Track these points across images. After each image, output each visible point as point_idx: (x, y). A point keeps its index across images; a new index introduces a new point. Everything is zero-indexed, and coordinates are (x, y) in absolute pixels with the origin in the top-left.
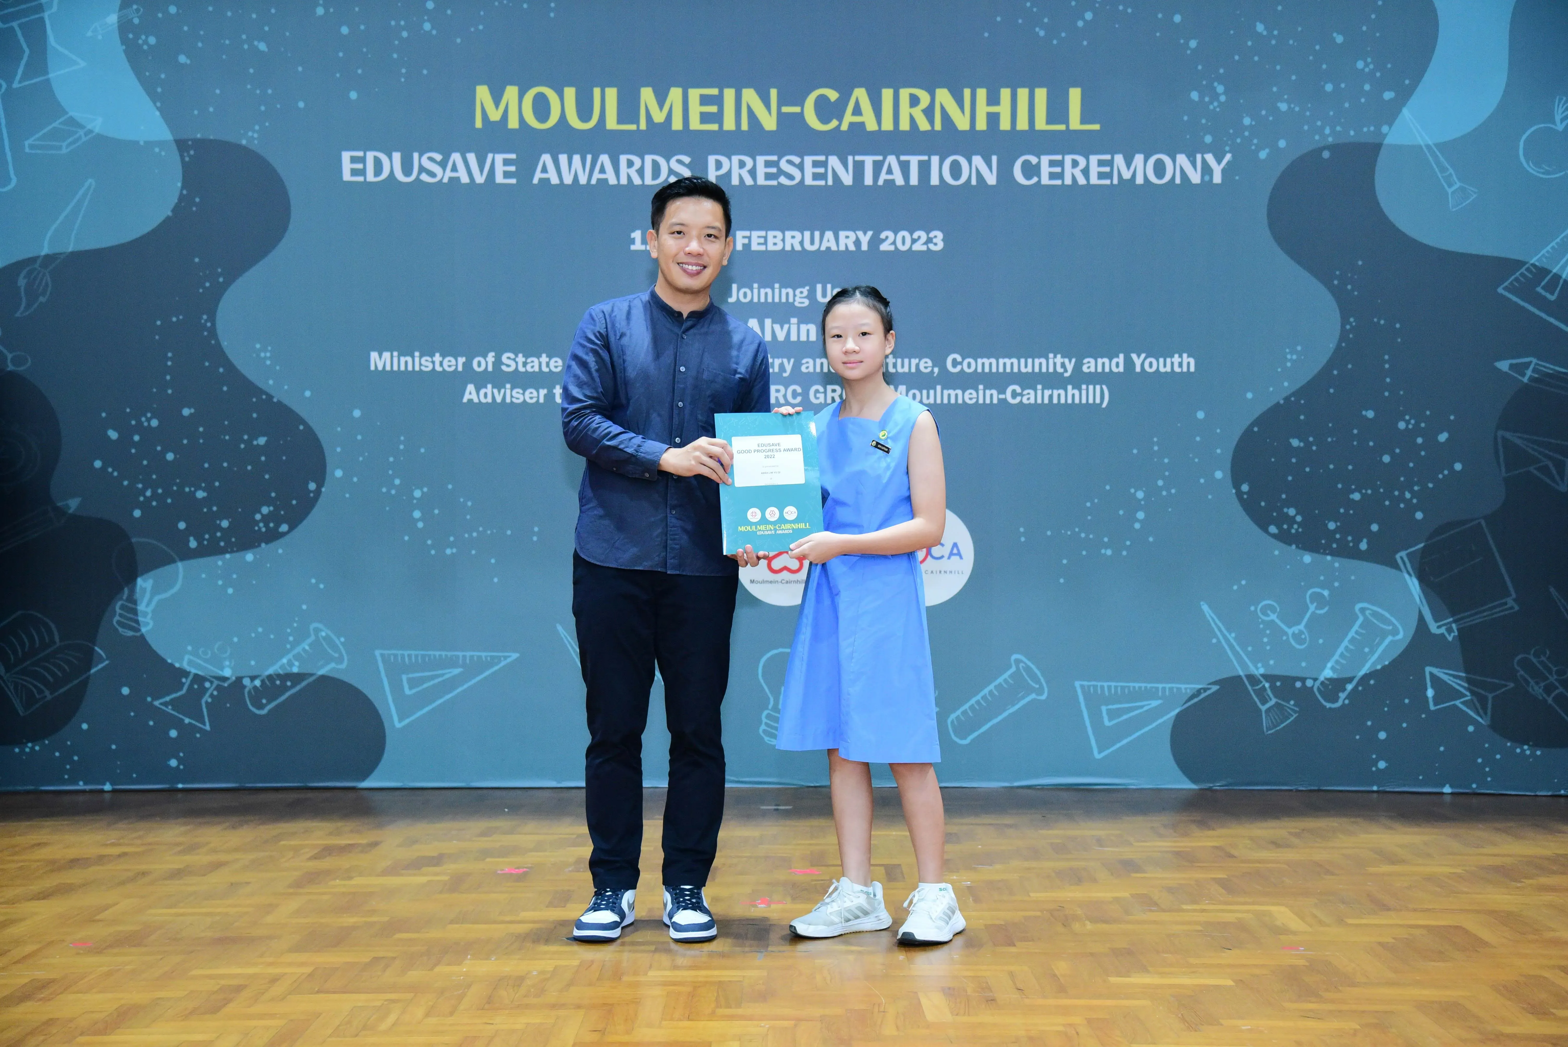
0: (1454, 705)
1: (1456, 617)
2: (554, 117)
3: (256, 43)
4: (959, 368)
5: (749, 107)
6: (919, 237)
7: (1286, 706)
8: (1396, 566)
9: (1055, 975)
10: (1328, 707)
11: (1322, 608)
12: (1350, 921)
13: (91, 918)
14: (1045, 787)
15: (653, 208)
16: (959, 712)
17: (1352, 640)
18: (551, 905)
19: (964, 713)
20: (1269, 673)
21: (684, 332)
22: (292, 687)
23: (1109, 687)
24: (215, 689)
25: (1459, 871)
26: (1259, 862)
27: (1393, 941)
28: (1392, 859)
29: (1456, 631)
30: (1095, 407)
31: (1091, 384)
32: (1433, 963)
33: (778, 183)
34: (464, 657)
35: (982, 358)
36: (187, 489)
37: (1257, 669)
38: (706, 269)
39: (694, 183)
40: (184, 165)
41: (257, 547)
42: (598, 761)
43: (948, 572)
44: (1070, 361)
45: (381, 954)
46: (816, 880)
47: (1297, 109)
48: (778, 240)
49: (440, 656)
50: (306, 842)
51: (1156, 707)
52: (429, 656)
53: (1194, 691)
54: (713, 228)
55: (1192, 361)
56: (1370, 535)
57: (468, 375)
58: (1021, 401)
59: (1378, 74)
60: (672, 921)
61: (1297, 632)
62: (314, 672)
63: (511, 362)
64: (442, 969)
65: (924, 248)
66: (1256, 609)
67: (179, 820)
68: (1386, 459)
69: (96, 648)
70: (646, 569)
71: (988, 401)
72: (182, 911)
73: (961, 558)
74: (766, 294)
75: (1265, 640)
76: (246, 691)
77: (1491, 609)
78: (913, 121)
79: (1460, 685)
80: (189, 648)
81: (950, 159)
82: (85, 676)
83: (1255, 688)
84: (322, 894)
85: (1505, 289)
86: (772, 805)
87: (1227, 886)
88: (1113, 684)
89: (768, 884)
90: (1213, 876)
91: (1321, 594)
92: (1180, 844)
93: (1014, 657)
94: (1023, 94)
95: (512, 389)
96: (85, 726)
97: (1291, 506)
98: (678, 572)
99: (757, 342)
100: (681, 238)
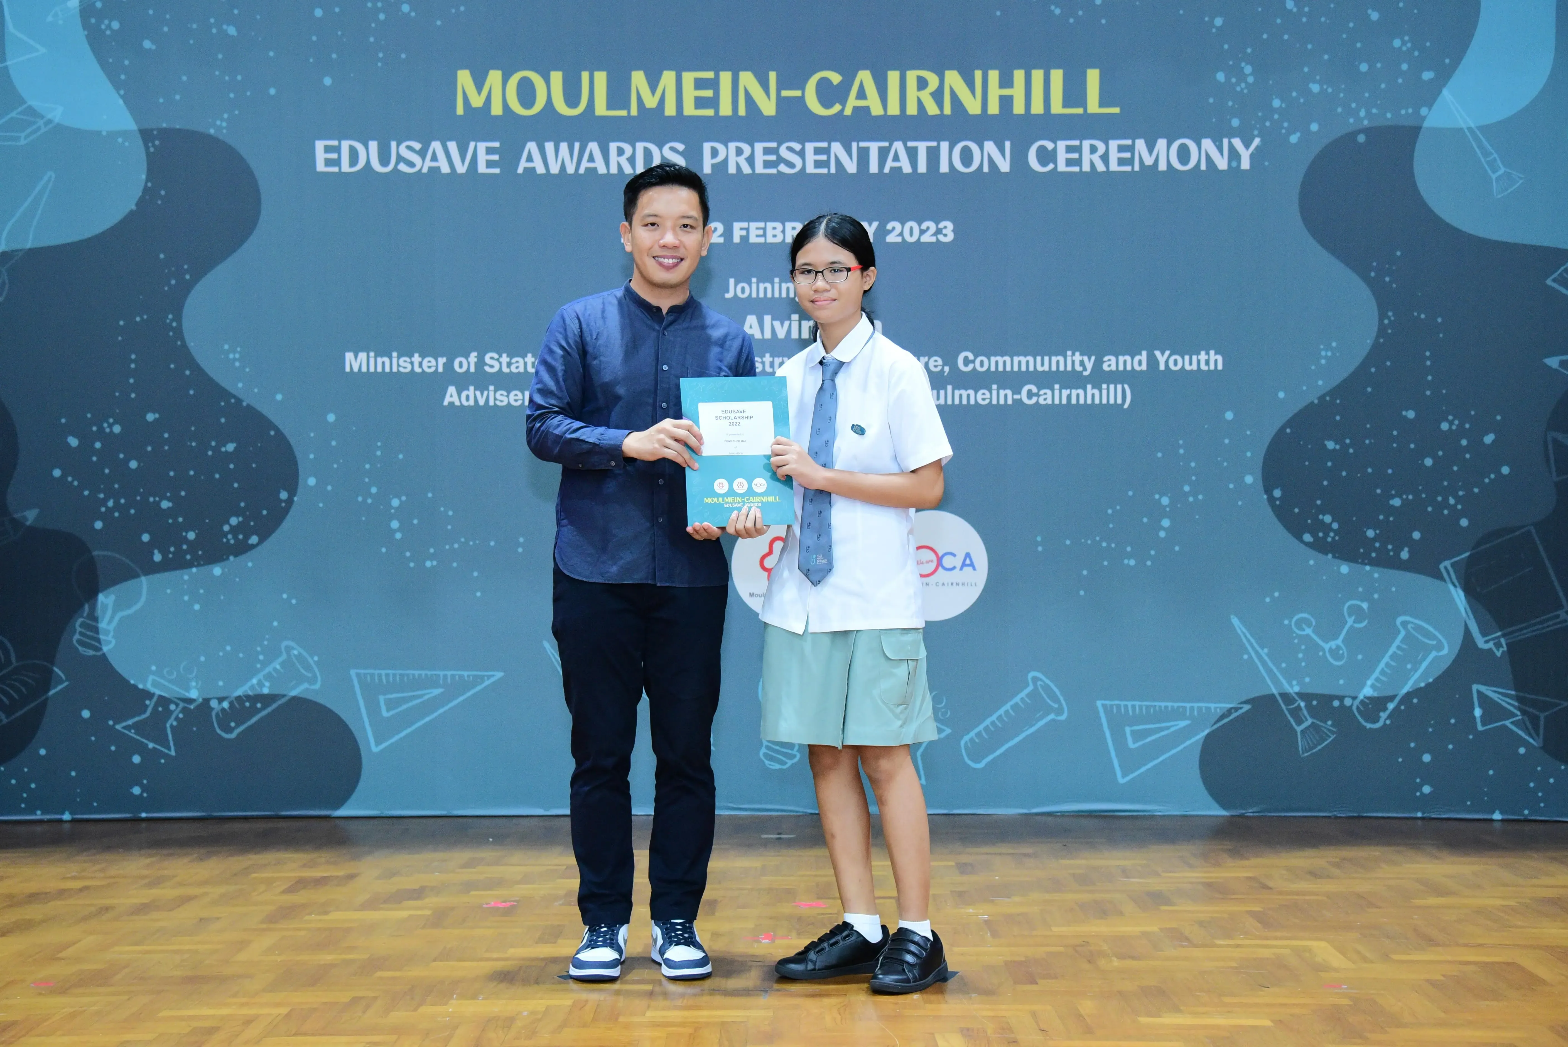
0: (1505, 726)
1: (1505, 631)
2: (540, 102)
3: (225, 27)
4: (971, 367)
5: (746, 91)
6: (928, 228)
7: (1322, 726)
8: (1439, 576)
9: (1081, 1016)
10: (1368, 727)
11: (1360, 622)
12: (1396, 957)
13: (53, 956)
14: (1066, 814)
15: (625, 197)
16: (972, 734)
17: (1394, 657)
18: (541, 940)
19: (979, 734)
20: (1305, 691)
21: (665, 329)
22: (263, 708)
23: (1133, 707)
24: (180, 712)
25: (1512, 903)
26: (1297, 893)
27: (1442, 978)
28: (1439, 891)
29: (1505, 646)
30: (1117, 408)
31: (1112, 383)
32: (1488, 1003)
33: (778, 171)
34: (445, 676)
35: (995, 355)
36: (151, 499)
37: (1292, 686)
38: (683, 261)
39: (667, 172)
40: (149, 155)
41: (224, 560)
42: (587, 789)
43: (960, 584)
44: (1089, 359)
45: (361, 994)
46: (823, 914)
47: (1330, 90)
48: (778, 232)
49: (420, 675)
50: (279, 875)
51: (1185, 727)
52: (408, 675)
53: (1225, 710)
54: (688, 217)
55: (1220, 358)
56: (1411, 544)
57: (449, 377)
58: (1038, 401)
59: (1416, 53)
60: (664, 958)
61: (1334, 647)
62: (285, 693)
63: (495, 362)
64: (427, 1010)
65: (933, 239)
66: (1290, 622)
67: (142, 852)
68: (1428, 462)
69: (56, 669)
70: (636, 582)
71: (1002, 402)
72: (149, 948)
73: (974, 569)
74: (765, 289)
75: (1300, 655)
76: (214, 714)
77: (1541, 623)
78: (920, 104)
79: (1509, 704)
80: (154, 668)
81: (961, 145)
82: (44, 698)
83: (1290, 707)
84: (300, 929)
85: (1554, 280)
86: (774, 834)
87: (1264, 920)
88: (1137, 703)
89: (771, 918)
90: (1249, 909)
91: (1360, 608)
92: (1211, 875)
93: (1032, 674)
94: (1038, 75)
95: (495, 391)
96: (43, 752)
97: (1328, 513)
98: (668, 584)
99: (741, 336)
100: (655, 230)
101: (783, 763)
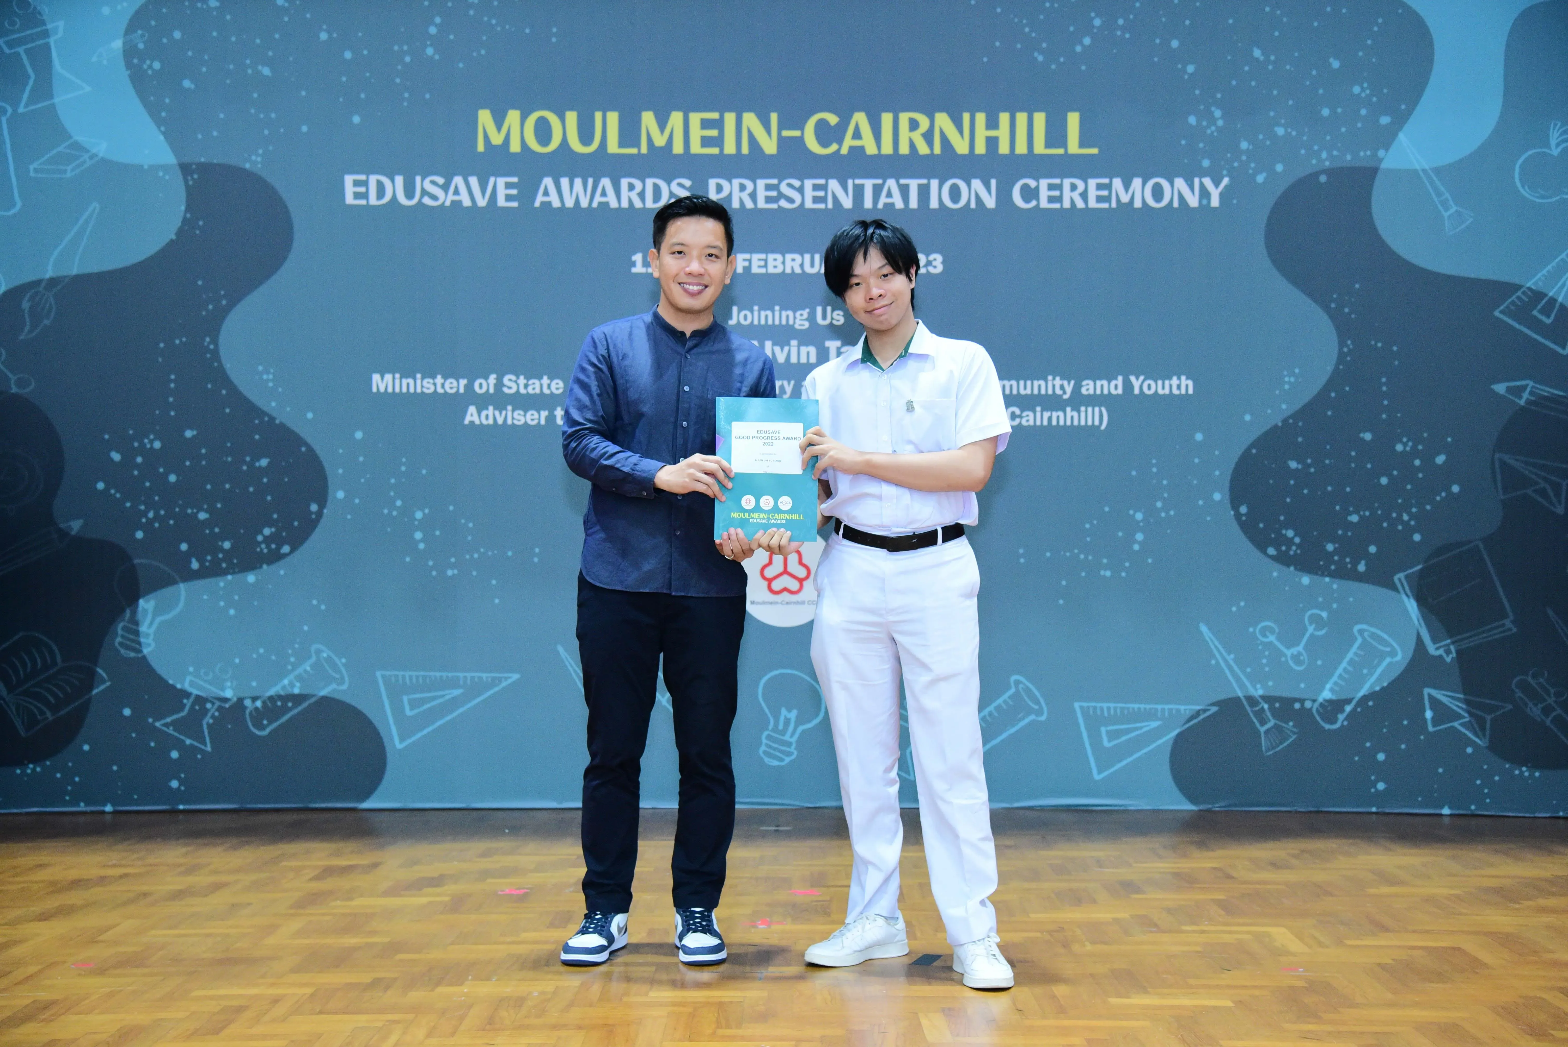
0: (1453, 726)
1: (1454, 639)
2: (556, 141)
3: (260, 68)
5: (749, 131)
7: (1284, 727)
8: (1394, 588)
9: (1054, 997)
10: (1327, 728)
11: (1321, 629)
14: (1046, 808)
15: (654, 226)
17: (1351, 662)
18: (552, 925)
20: (1267, 694)
21: (688, 352)
22: (295, 706)
23: (1109, 708)
24: (216, 710)
25: (1458, 892)
26: (1259, 883)
27: (1392, 962)
28: (1392, 881)
29: (1454, 652)
30: (1094, 429)
31: (1090, 406)
32: (1432, 985)
33: (779, 206)
34: (465, 678)
36: (189, 511)
37: (1256, 690)
38: (707, 289)
39: (695, 203)
40: (188, 188)
41: (258, 568)
42: (597, 783)
44: (1069, 384)
46: (816, 901)
47: (1294, 134)
48: (779, 263)
49: (441, 677)
50: (308, 863)
51: (1155, 729)
52: (430, 677)
53: (1194, 712)
54: (714, 247)
55: (1190, 383)
56: (1369, 557)
57: (470, 397)
58: (1020, 422)
59: (1375, 99)
60: (682, 943)
61: (1295, 653)
62: (316, 693)
63: (513, 384)
64: (443, 990)
66: (1255, 630)
68: (1384, 481)
69: (98, 669)
70: (652, 591)
72: (182, 932)
74: (766, 316)
75: (1264, 661)
76: (247, 712)
77: (1489, 630)
78: (912, 145)
79: (1458, 707)
80: (191, 669)
81: (949, 183)
82: (87, 697)
83: (1254, 709)
84: (323, 914)
85: (1501, 312)
86: (772, 826)
87: (1226, 907)
88: (1112, 705)
89: (768, 905)
90: (1213, 897)
91: (1320, 616)
92: (1179, 865)
93: (1014, 678)
94: (1022, 118)
95: (513, 411)
96: (86, 747)
97: (1290, 528)
98: (683, 594)
99: (763, 359)
100: (682, 258)
101: (782, 760)
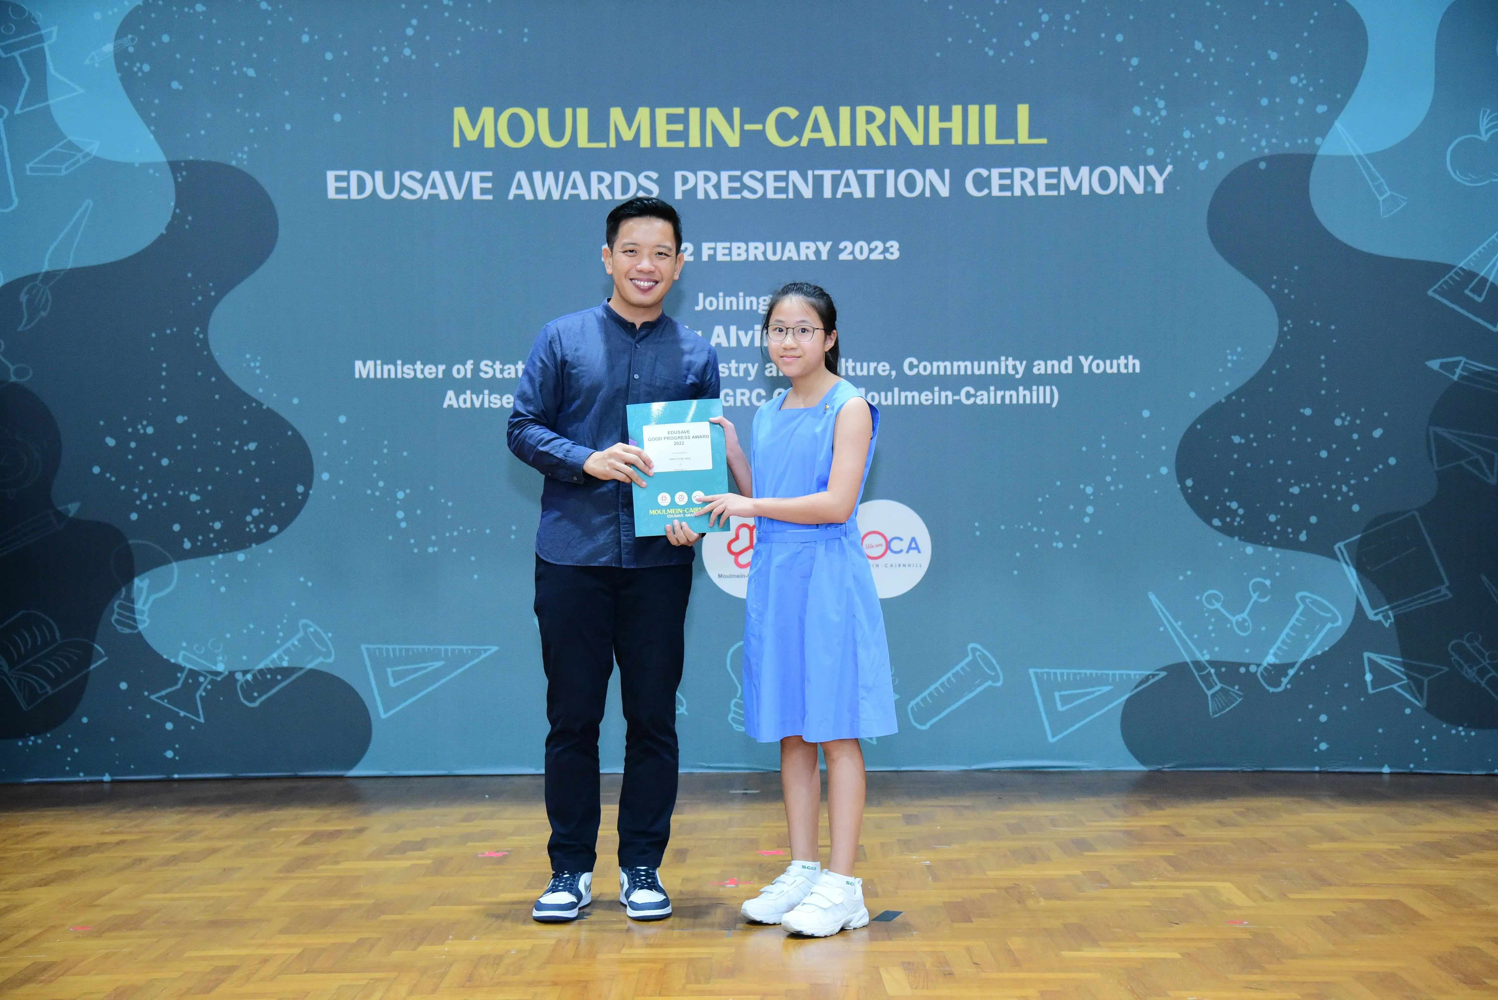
0: (1392, 688)
1: (1392, 605)
2: (528, 137)
3: (245, 69)
4: (915, 371)
5: (713, 125)
6: (876, 247)
7: (1230, 690)
8: (1334, 556)
10: (1271, 692)
11: (1265, 597)
14: (1002, 770)
16: (918, 699)
17: (1293, 628)
18: (526, 886)
19: (924, 700)
20: (1214, 659)
21: (637, 342)
22: (283, 680)
24: (209, 684)
26: (1207, 840)
27: (1333, 914)
28: (1334, 837)
29: (1392, 618)
30: (1046, 407)
31: (1041, 385)
32: (1373, 936)
33: (742, 196)
34: (446, 650)
36: (181, 493)
37: (1203, 655)
38: (658, 284)
39: (645, 204)
40: (177, 184)
43: (907, 565)
44: (1021, 364)
46: (782, 861)
47: (1234, 122)
48: (742, 251)
49: (423, 649)
50: (296, 829)
51: (1107, 693)
52: (413, 650)
53: (1143, 677)
54: (664, 246)
55: (1137, 362)
56: (1309, 527)
57: (449, 382)
59: (1311, 89)
60: (629, 900)
61: (1240, 620)
62: (303, 666)
63: (489, 369)
64: (425, 949)
65: (881, 257)
66: (1201, 598)
67: (175, 809)
68: (1324, 454)
69: (95, 645)
70: (601, 565)
71: (943, 402)
72: (177, 895)
73: (919, 551)
74: (731, 302)
75: (1211, 627)
76: (238, 685)
77: (1426, 596)
78: (869, 136)
79: (1396, 670)
80: (185, 645)
81: (905, 173)
82: (85, 672)
83: (1201, 673)
84: (313, 878)
85: (1435, 292)
86: (741, 790)
87: (1175, 864)
88: (1065, 671)
89: (737, 865)
90: (1162, 854)
91: (1263, 584)
92: (1131, 824)
93: (971, 645)
94: (973, 110)
95: (490, 395)
96: (85, 720)
97: (1234, 500)
98: (632, 567)
99: (708, 347)
100: (634, 256)
